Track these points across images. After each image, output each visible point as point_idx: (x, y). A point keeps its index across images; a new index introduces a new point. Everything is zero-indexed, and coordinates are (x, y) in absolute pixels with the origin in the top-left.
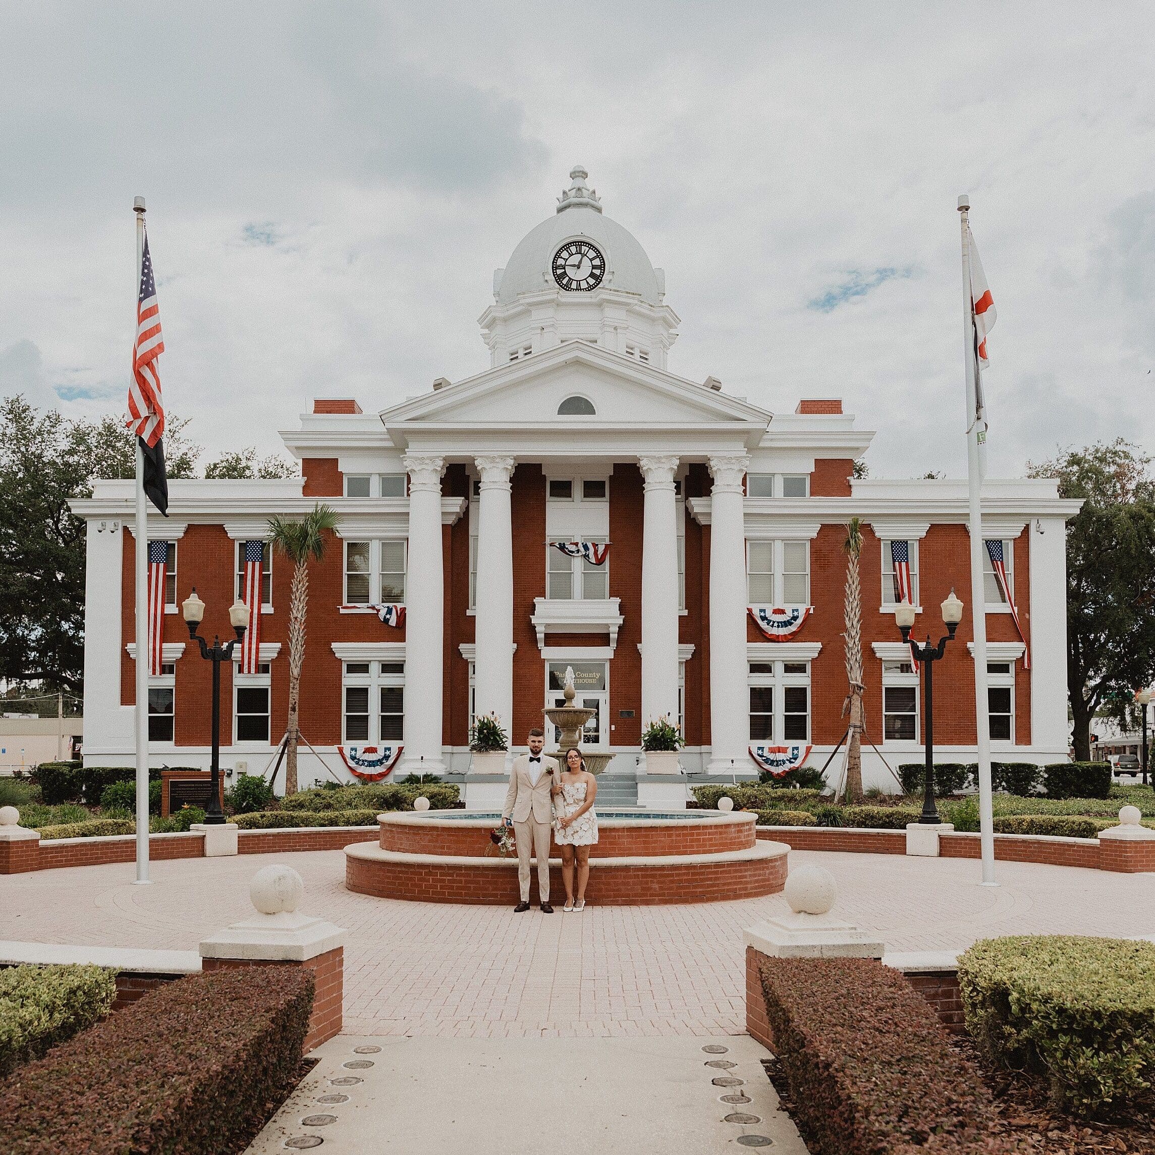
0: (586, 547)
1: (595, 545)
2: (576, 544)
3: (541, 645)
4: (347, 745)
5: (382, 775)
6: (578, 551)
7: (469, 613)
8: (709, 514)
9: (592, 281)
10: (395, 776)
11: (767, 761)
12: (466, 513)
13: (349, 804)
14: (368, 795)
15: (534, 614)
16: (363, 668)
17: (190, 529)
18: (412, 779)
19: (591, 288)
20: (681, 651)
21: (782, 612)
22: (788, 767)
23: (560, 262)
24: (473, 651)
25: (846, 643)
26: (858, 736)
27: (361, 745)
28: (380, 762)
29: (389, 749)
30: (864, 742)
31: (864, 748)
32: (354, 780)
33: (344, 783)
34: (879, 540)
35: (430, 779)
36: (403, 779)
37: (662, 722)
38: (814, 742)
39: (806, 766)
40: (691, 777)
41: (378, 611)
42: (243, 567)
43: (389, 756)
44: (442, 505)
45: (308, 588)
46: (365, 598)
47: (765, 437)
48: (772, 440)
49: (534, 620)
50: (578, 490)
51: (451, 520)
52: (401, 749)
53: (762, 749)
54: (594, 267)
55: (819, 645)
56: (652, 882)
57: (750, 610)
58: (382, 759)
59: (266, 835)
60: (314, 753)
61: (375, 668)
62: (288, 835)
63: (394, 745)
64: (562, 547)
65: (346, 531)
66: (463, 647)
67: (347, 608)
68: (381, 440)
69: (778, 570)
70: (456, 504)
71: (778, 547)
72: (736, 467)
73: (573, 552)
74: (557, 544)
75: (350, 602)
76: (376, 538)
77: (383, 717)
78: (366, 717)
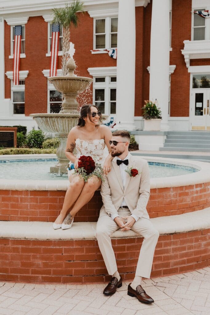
2: (208, 11)
3: (188, 65)
6: (209, 15)
15: (183, 49)
16: (101, 80)
17: (30, 19)
29: (113, 118)
41: (109, 52)
42: (51, 35)
43: (113, 122)
46: (103, 46)
49: (183, 52)
51: (142, 4)
58: (110, 123)
61: (108, 80)
64: (200, 14)
65: (94, 14)
67: (95, 51)
73: (206, 16)
74: (197, 12)
75: (96, 48)
76: (108, 16)
77: (111, 103)
78: (104, 103)
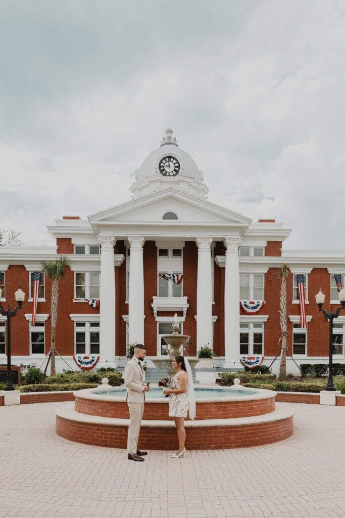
0: (174, 276)
1: (177, 276)
2: (170, 275)
3: (155, 316)
4: (77, 356)
5: (91, 368)
6: (170, 278)
7: (126, 302)
8: (225, 263)
9: (175, 173)
10: (96, 368)
11: (247, 363)
12: (125, 261)
13: (75, 380)
14: (83, 376)
15: (152, 303)
16: (83, 325)
17: (10, 267)
18: (103, 370)
19: (174, 175)
20: (212, 319)
21: (253, 303)
22: (255, 365)
23: (162, 165)
24: (128, 318)
25: (280, 315)
26: (285, 353)
27: (82, 356)
28: (90, 363)
29: (94, 357)
30: (287, 355)
31: (287, 358)
32: (79, 369)
33: (75, 371)
34: (292, 274)
35: (110, 370)
36: (99, 370)
37: (206, 346)
38: (265, 355)
39: (262, 364)
40: (218, 369)
41: (89, 301)
42: (33, 282)
43: (94, 360)
44: (115, 258)
45: (58, 290)
46: (83, 296)
47: (248, 231)
48: (250, 232)
49: (153, 305)
50: (170, 253)
51: (118, 264)
52: (99, 358)
53: (245, 358)
54: (176, 167)
55: (267, 316)
56: (230, 435)
57: (240, 302)
58: (91, 361)
59: (34, 395)
60: (62, 359)
61: (88, 325)
62: (45, 395)
63: (96, 356)
64: (164, 276)
65: (75, 268)
66: (124, 316)
67: (77, 300)
68: (89, 230)
69: (252, 286)
70: (120, 257)
71: (252, 277)
72: (236, 242)
73: (168, 278)
74: (162, 275)
75: (77, 297)
76: (88, 271)
77: (91, 345)
78: (85, 345)
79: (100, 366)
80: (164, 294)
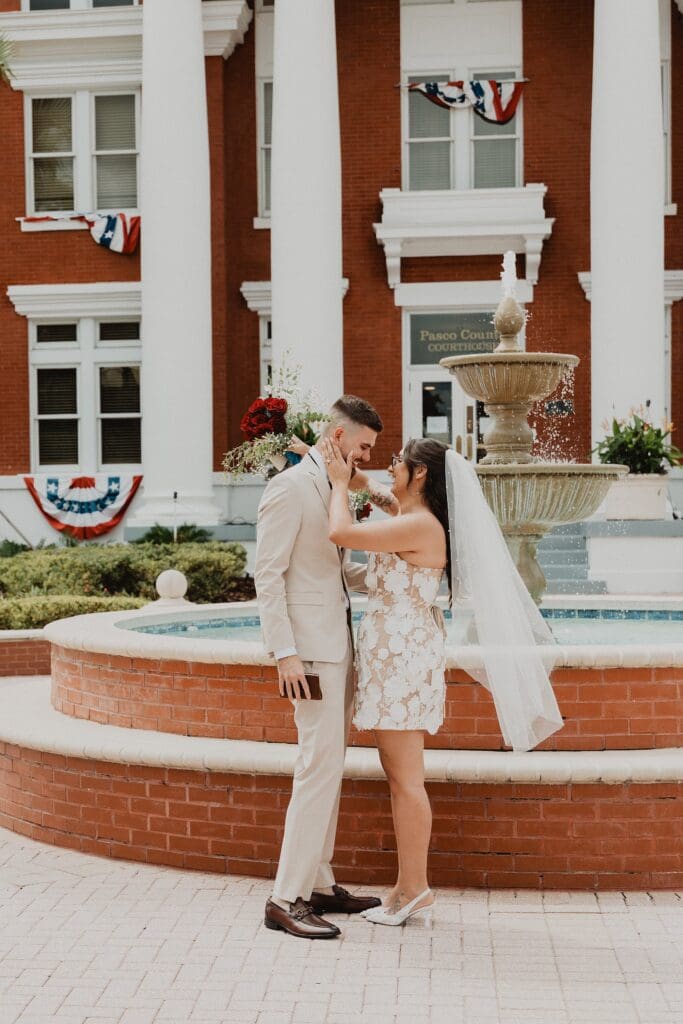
0: (478, 91)
1: (496, 86)
2: (460, 85)
3: (394, 279)
4: (41, 474)
5: (104, 530)
6: (463, 98)
7: (258, 223)
10: (129, 530)
12: (250, 34)
13: (38, 584)
14: (73, 566)
15: (379, 220)
16: (63, 332)
18: (158, 536)
24: (268, 295)
27: (65, 473)
28: (100, 504)
29: (117, 480)
32: (53, 537)
33: (35, 543)
35: (192, 534)
36: (141, 535)
37: (636, 419)
41: (91, 224)
43: (116, 493)
44: (205, 18)
46: (66, 201)
49: (381, 231)
51: (222, 48)
52: (138, 481)
58: (105, 499)
61: (88, 332)
63: (126, 472)
64: (432, 93)
66: (248, 288)
67: (35, 221)
70: (230, 13)
73: (452, 100)
74: (422, 87)
75: (37, 210)
76: (82, 88)
77: (104, 422)
78: (74, 423)
79: (141, 518)
80: (436, 175)
